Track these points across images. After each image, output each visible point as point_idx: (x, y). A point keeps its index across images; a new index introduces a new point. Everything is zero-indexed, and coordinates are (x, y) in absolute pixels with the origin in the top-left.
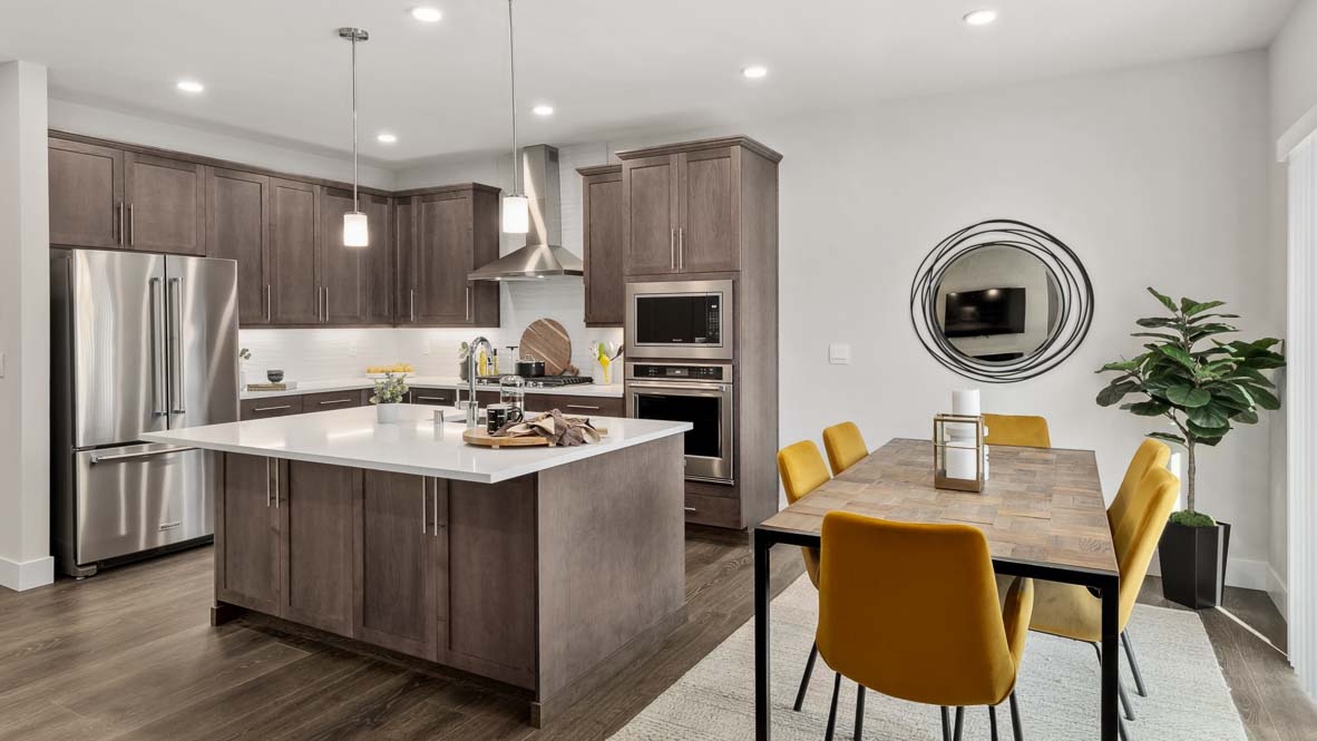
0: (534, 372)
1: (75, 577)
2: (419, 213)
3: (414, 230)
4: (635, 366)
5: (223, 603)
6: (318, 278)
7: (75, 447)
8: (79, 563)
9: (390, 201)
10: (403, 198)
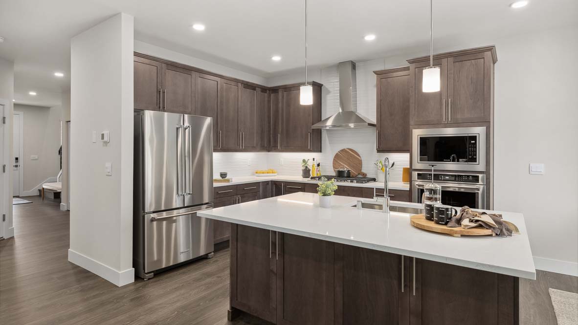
0: (346, 175)
1: (144, 279)
2: (283, 97)
3: (280, 105)
4: (418, 174)
5: (236, 309)
6: (239, 128)
7: (144, 212)
8: (146, 272)
9: (268, 91)
10: (275, 90)
